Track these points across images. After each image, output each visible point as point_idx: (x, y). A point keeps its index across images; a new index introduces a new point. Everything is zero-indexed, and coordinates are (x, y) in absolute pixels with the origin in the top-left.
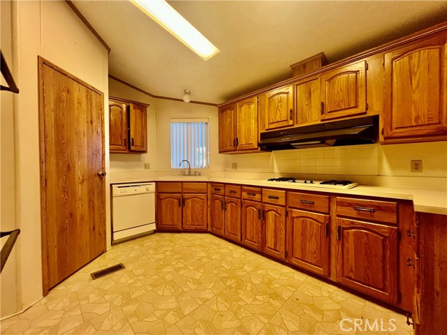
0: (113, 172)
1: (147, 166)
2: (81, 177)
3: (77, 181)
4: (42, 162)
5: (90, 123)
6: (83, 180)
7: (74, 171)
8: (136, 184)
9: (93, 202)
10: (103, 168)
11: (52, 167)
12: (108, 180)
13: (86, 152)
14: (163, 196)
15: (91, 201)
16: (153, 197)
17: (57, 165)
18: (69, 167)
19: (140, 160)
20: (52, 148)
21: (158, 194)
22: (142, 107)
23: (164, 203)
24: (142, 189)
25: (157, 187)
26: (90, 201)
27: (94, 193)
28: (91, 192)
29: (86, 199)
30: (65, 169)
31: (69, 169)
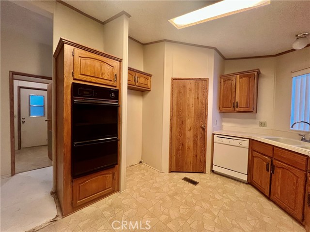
1: (262, 124)
2: (189, 128)
3: (187, 129)
4: (171, 119)
5: (196, 99)
6: (190, 129)
7: (186, 124)
9: (197, 142)
11: (175, 122)
12: (209, 131)
13: (193, 115)
17: (177, 121)
18: (183, 122)
20: (175, 114)
24: (236, 142)
25: (251, 144)
26: (194, 141)
27: (197, 137)
28: (195, 136)
29: (191, 139)
30: (181, 123)
31: (182, 123)
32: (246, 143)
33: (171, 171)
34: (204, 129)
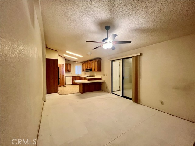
0: (65, 75)
5: (62, 69)
21: (72, 78)
22: (70, 64)
24: (69, 77)
28: (63, 77)
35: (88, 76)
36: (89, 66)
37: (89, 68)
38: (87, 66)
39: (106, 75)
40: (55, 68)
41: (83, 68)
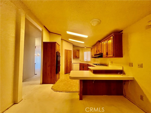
0: (73, 61)
1: (80, 60)
2: (69, 62)
4: (65, 60)
5: (70, 55)
8: (76, 63)
10: (71, 61)
12: (72, 63)
14: (81, 66)
15: (70, 65)
16: (79, 66)
19: (79, 59)
23: (81, 67)
24: (77, 64)
25: (80, 64)
28: (70, 64)
29: (69, 65)
31: (67, 61)
32: (79, 64)
33: (65, 74)
34: (71, 62)
35: (96, 64)
36: (98, 49)
37: (98, 53)
38: (96, 50)
39: (141, 66)
40: (52, 53)
41: (91, 53)
